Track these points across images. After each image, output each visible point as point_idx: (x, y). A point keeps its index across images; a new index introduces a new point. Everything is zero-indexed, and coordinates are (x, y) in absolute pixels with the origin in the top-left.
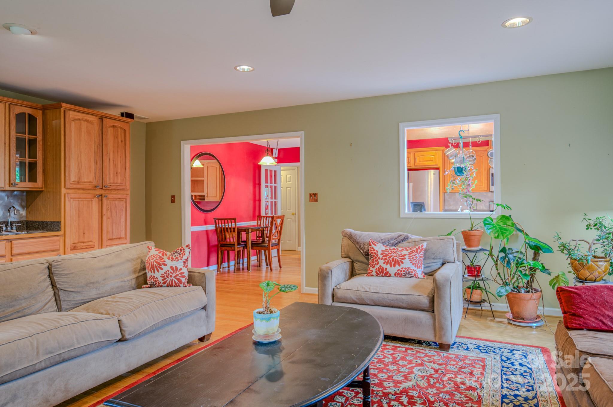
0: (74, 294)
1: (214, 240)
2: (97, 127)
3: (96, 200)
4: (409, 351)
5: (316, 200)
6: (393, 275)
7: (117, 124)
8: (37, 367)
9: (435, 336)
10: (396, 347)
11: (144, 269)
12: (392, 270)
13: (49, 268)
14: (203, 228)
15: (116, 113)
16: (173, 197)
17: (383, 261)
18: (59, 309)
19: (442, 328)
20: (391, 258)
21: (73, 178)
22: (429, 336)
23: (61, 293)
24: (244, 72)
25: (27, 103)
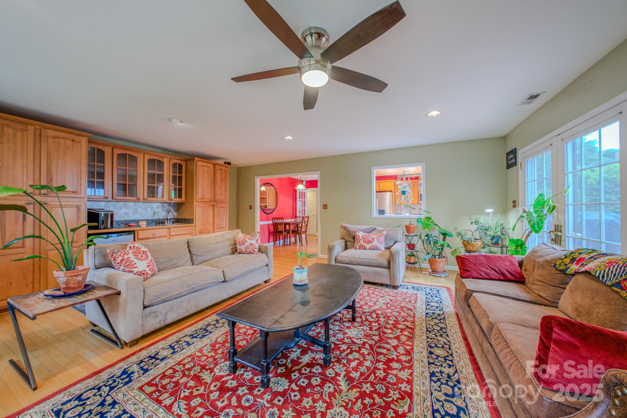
0: (200, 257)
1: (272, 229)
2: (212, 170)
3: (211, 208)
5: (326, 208)
6: (368, 249)
7: (222, 168)
8: (183, 294)
9: (391, 281)
11: (236, 244)
12: (368, 246)
13: (188, 243)
14: (266, 223)
15: (222, 162)
16: (251, 206)
17: (363, 241)
18: (193, 264)
19: (394, 277)
20: (367, 240)
21: (200, 196)
22: (387, 282)
23: (194, 256)
24: (288, 140)
25: (178, 158)
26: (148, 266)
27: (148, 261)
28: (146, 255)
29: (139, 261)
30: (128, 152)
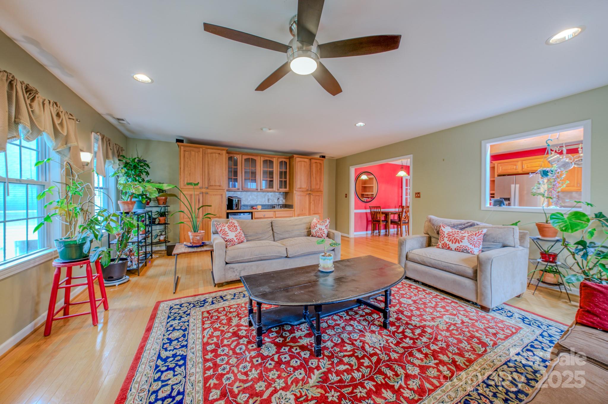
0: (279, 235)
1: (370, 218)
2: (308, 164)
3: (307, 196)
4: (453, 304)
5: (419, 197)
6: (454, 249)
7: (317, 161)
8: (252, 260)
9: (477, 299)
10: (445, 298)
11: (310, 228)
12: (453, 246)
13: (272, 223)
14: (364, 211)
15: (318, 156)
16: (346, 195)
17: (447, 239)
18: (274, 240)
19: (482, 295)
20: (454, 238)
21: (298, 187)
22: (472, 298)
23: (275, 234)
24: (360, 127)
25: (283, 157)
26: (236, 236)
27: (236, 233)
28: (236, 228)
29: (231, 232)
30: (250, 157)
